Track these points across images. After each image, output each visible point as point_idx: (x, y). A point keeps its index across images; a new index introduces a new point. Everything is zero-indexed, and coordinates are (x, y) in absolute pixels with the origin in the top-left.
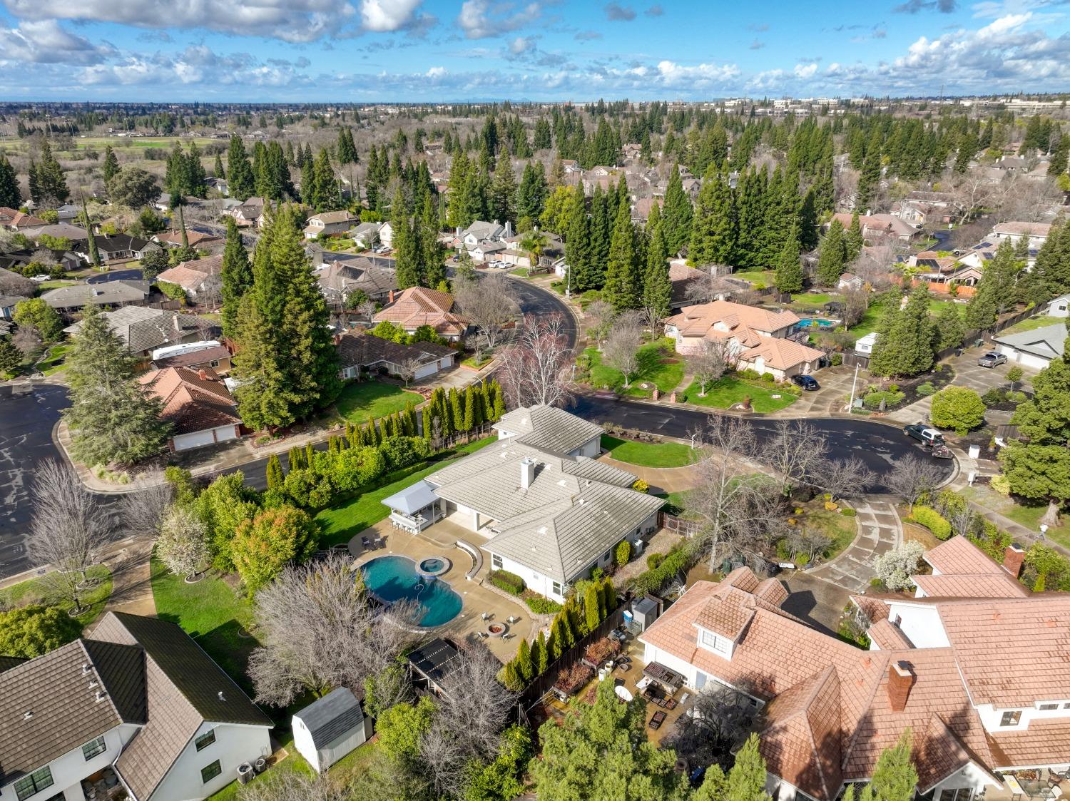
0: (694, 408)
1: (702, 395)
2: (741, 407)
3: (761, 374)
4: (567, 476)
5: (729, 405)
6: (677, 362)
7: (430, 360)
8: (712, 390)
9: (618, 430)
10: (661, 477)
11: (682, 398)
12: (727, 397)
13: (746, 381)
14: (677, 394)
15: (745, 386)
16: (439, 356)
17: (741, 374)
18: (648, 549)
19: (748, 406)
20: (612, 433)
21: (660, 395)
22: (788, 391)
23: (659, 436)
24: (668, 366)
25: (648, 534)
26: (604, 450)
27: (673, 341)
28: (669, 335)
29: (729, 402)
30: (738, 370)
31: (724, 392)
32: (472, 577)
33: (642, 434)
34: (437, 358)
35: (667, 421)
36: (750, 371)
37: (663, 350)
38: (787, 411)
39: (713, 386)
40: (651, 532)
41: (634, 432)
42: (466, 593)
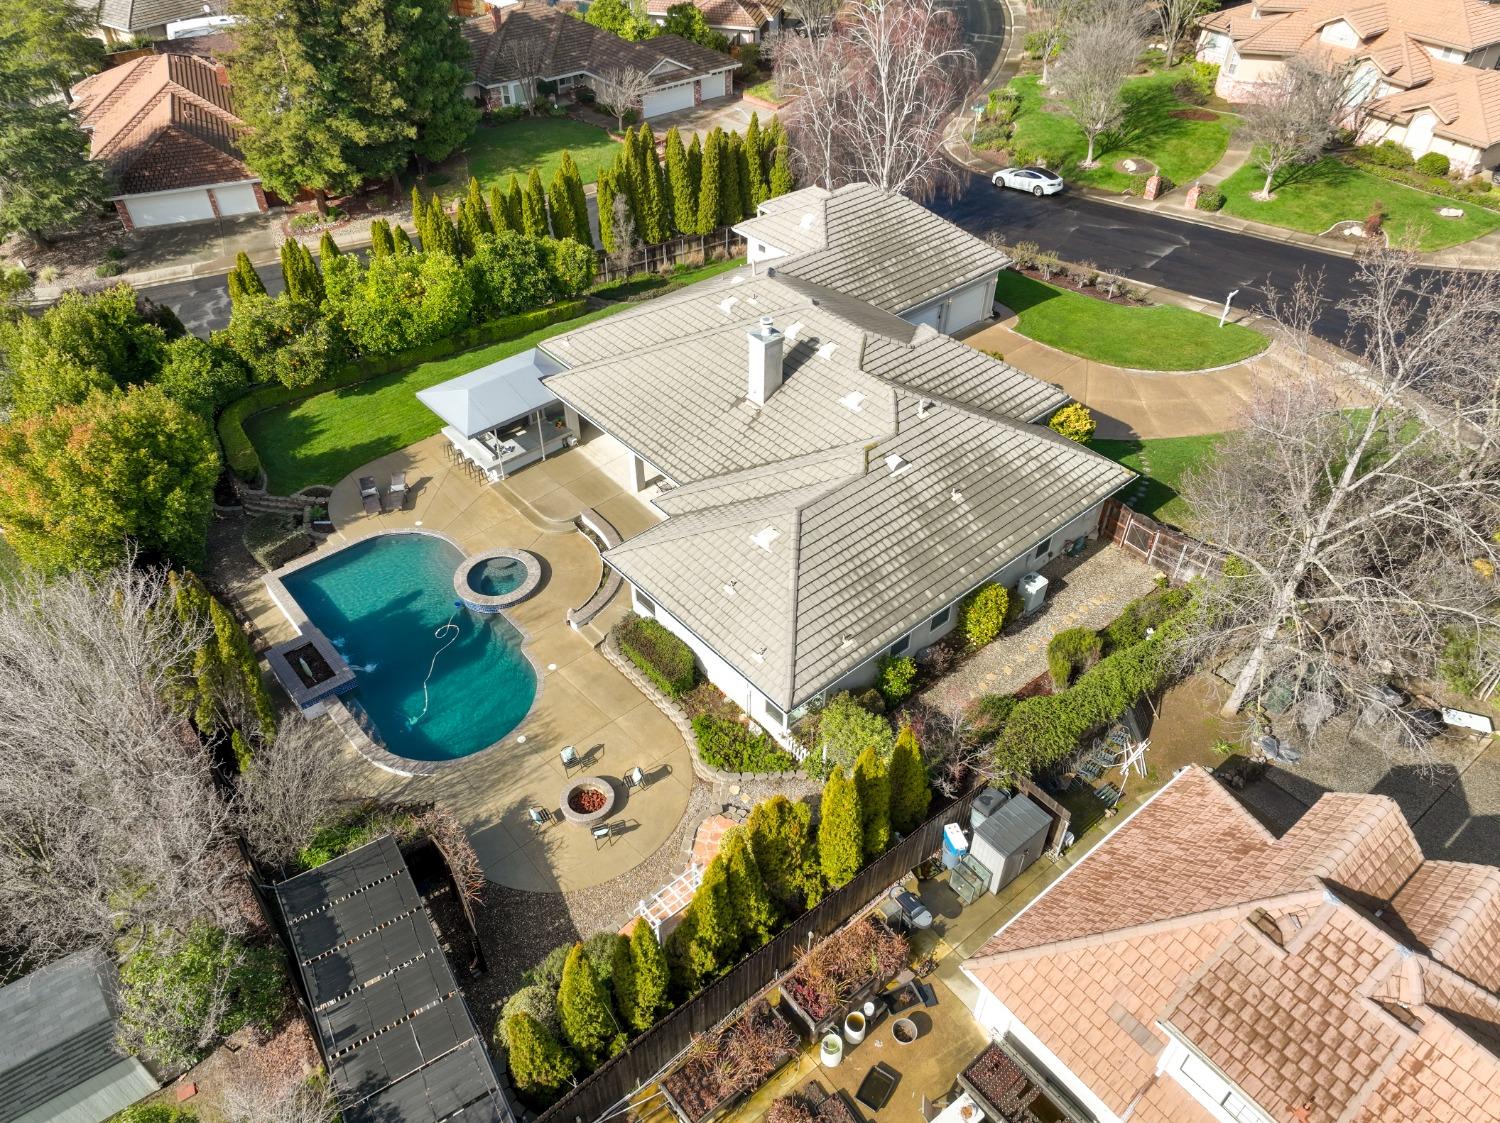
0: (1236, 225)
1: (1263, 195)
2: (1357, 231)
3: (1417, 155)
4: (872, 383)
5: (1325, 226)
6: (1216, 117)
7: (676, 76)
8: (1289, 188)
9: (1047, 262)
10: (1133, 394)
11: (1214, 200)
12: (1325, 206)
13: (1378, 169)
14: (1202, 190)
15: (1374, 182)
16: (697, 70)
17: (1367, 154)
18: (1060, 599)
19: (1374, 229)
20: (1033, 268)
21: (1163, 189)
22: (1483, 202)
23: (1143, 287)
24: (1190, 125)
25: (1069, 555)
26: (1002, 309)
27: (1212, 72)
28: (1206, 56)
29: (1326, 216)
30: (1360, 142)
31: (1317, 194)
32: (583, 623)
33: (1103, 276)
34: (694, 73)
35: (1168, 251)
36: (1390, 146)
37: (1187, 89)
38: (1476, 251)
39: (1296, 174)
40: (1080, 550)
41: (1084, 271)
42: (552, 667)
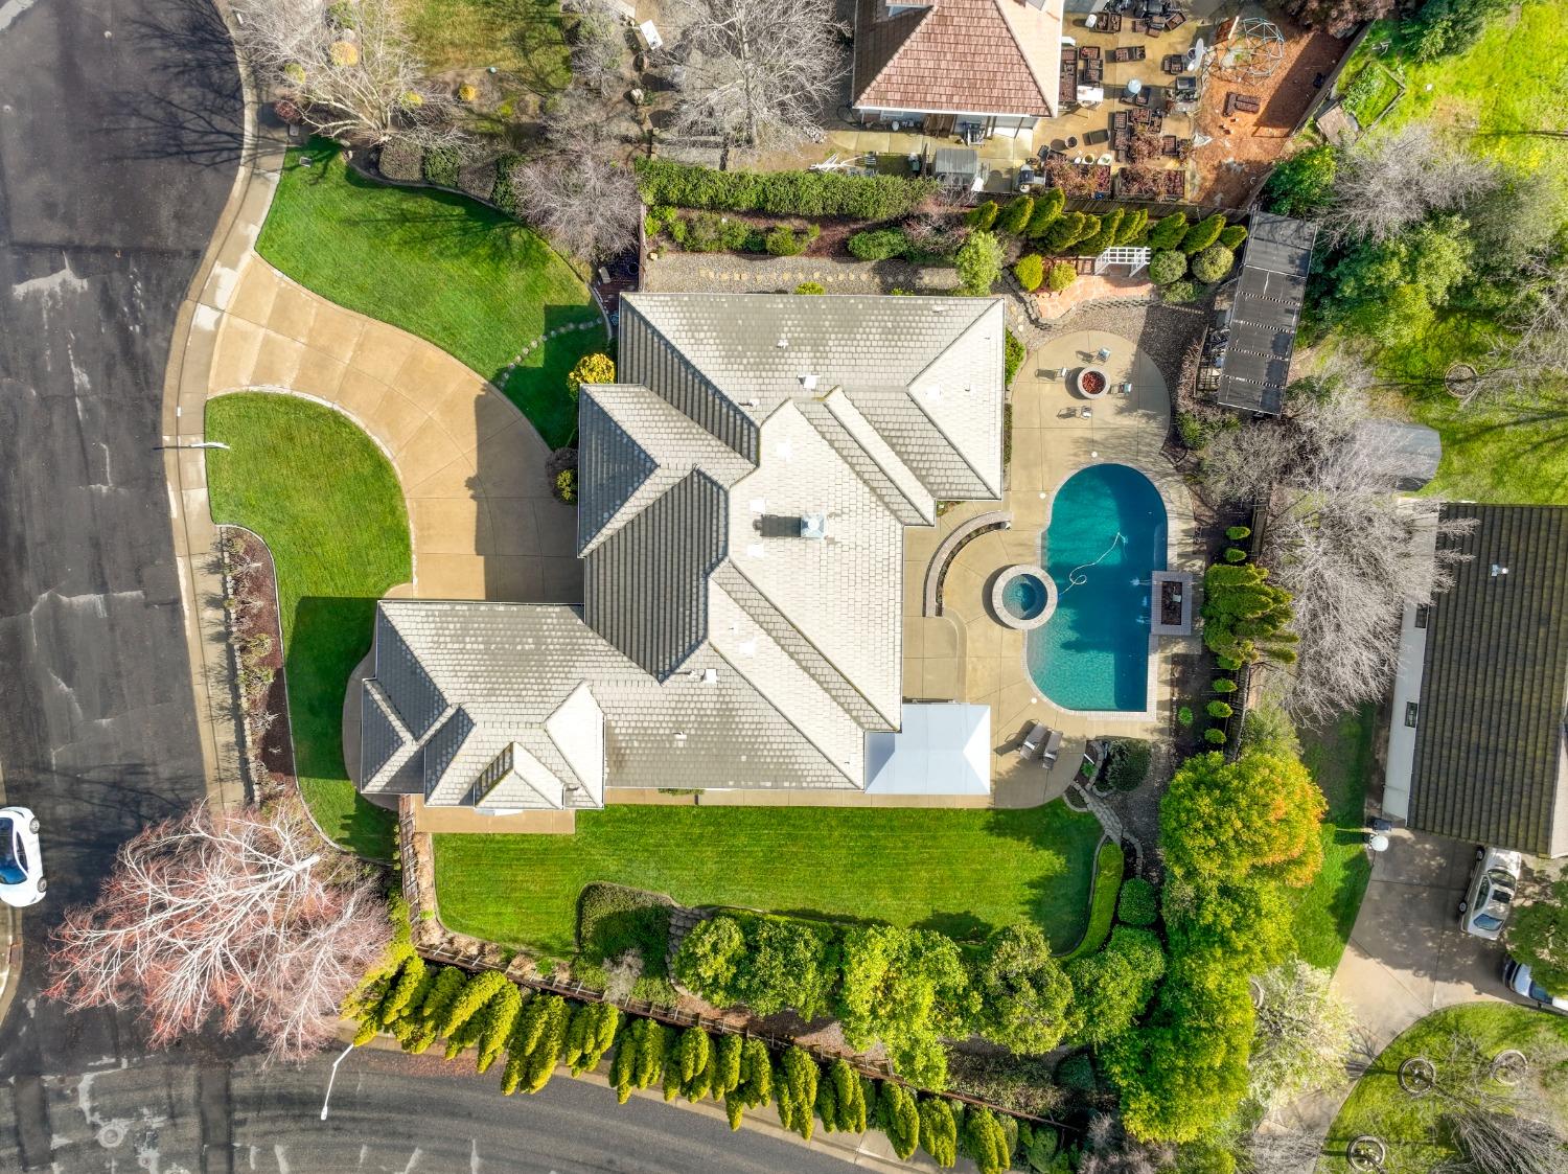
42: (1043, 496)
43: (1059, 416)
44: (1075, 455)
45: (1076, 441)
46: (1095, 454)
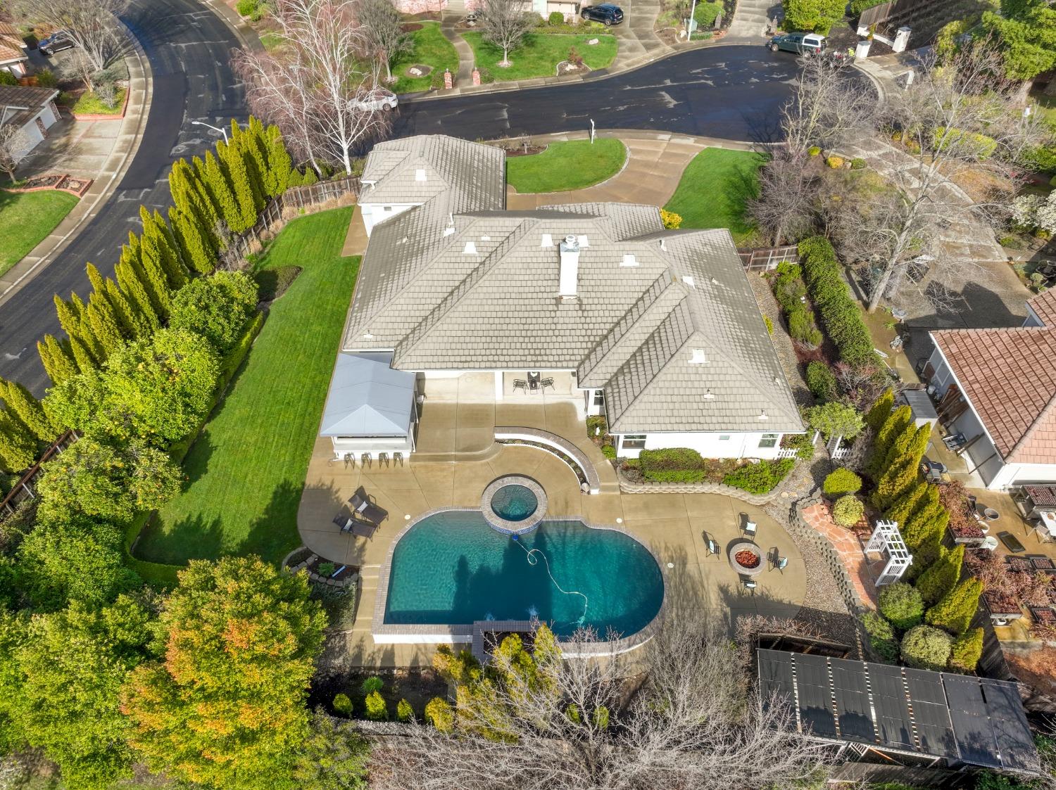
1: (505, 63)
2: (571, 67)
3: (545, 16)
4: (629, 246)
5: (553, 69)
6: (420, 26)
11: (489, 75)
12: (540, 59)
14: (480, 72)
19: (580, 63)
21: (454, 79)
34: (33, 111)
35: (505, 114)
36: (529, 15)
42: (619, 521)
43: (704, 533)
44: (667, 548)
45: (681, 549)
46: (671, 565)
